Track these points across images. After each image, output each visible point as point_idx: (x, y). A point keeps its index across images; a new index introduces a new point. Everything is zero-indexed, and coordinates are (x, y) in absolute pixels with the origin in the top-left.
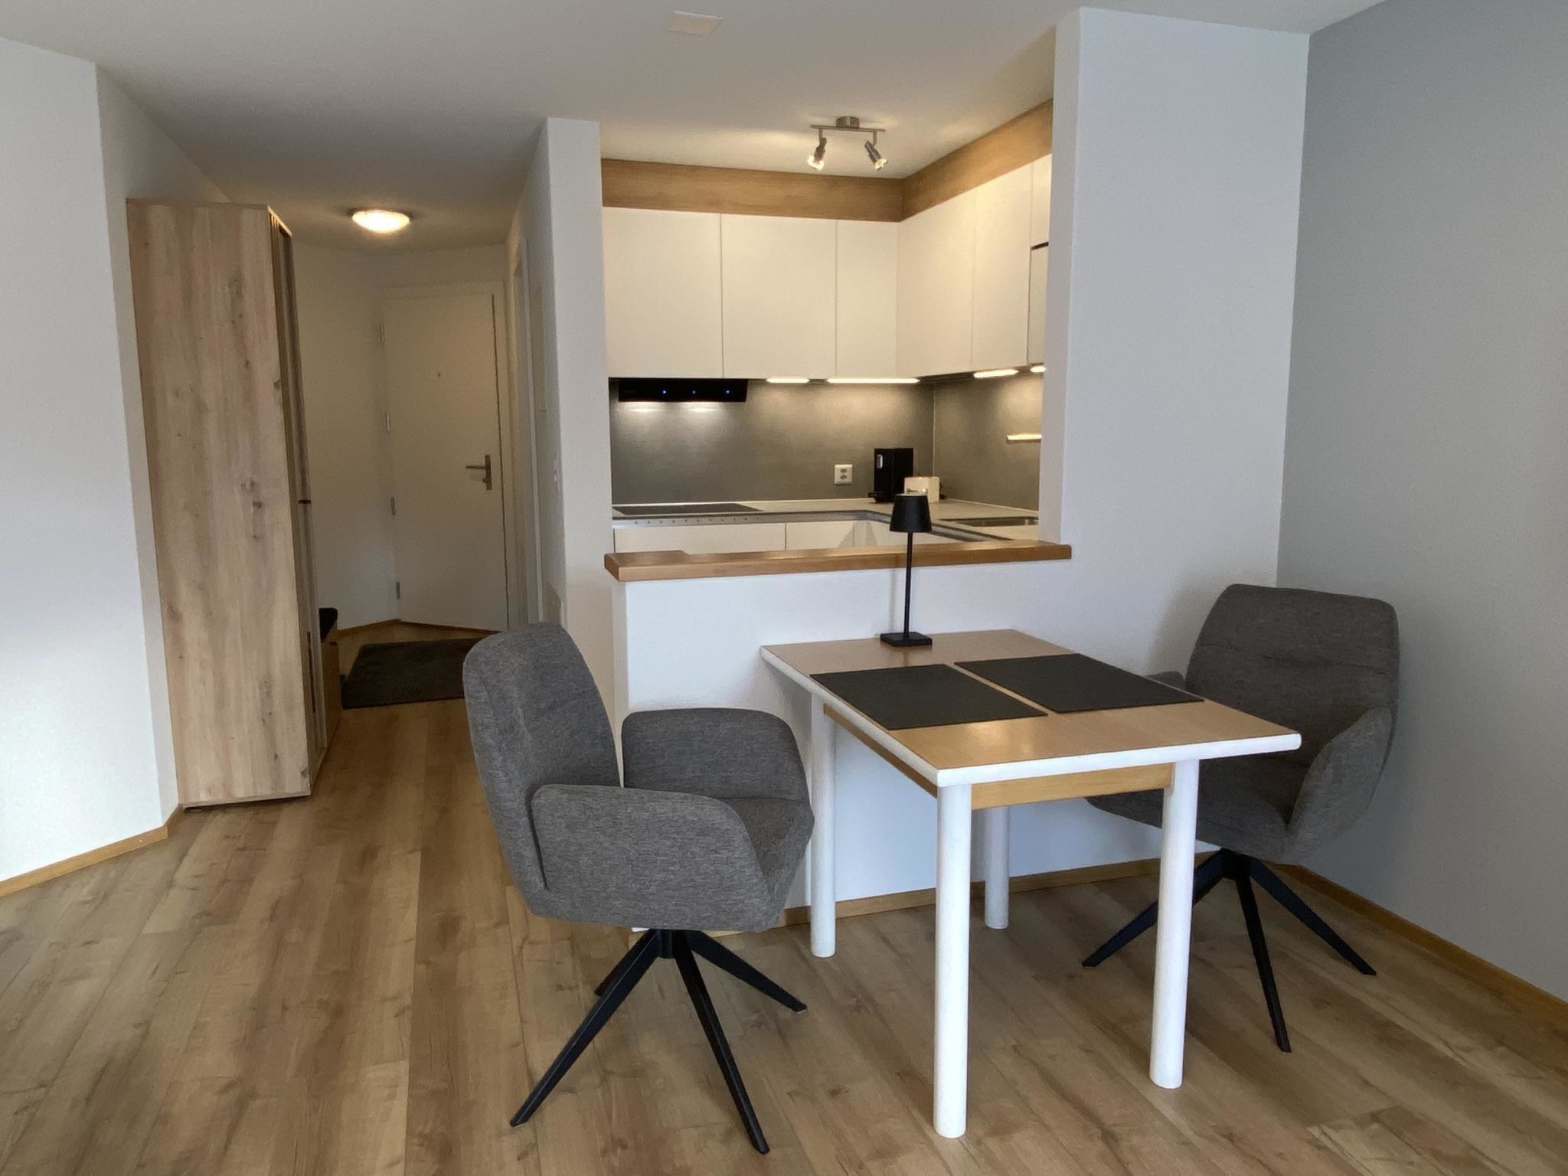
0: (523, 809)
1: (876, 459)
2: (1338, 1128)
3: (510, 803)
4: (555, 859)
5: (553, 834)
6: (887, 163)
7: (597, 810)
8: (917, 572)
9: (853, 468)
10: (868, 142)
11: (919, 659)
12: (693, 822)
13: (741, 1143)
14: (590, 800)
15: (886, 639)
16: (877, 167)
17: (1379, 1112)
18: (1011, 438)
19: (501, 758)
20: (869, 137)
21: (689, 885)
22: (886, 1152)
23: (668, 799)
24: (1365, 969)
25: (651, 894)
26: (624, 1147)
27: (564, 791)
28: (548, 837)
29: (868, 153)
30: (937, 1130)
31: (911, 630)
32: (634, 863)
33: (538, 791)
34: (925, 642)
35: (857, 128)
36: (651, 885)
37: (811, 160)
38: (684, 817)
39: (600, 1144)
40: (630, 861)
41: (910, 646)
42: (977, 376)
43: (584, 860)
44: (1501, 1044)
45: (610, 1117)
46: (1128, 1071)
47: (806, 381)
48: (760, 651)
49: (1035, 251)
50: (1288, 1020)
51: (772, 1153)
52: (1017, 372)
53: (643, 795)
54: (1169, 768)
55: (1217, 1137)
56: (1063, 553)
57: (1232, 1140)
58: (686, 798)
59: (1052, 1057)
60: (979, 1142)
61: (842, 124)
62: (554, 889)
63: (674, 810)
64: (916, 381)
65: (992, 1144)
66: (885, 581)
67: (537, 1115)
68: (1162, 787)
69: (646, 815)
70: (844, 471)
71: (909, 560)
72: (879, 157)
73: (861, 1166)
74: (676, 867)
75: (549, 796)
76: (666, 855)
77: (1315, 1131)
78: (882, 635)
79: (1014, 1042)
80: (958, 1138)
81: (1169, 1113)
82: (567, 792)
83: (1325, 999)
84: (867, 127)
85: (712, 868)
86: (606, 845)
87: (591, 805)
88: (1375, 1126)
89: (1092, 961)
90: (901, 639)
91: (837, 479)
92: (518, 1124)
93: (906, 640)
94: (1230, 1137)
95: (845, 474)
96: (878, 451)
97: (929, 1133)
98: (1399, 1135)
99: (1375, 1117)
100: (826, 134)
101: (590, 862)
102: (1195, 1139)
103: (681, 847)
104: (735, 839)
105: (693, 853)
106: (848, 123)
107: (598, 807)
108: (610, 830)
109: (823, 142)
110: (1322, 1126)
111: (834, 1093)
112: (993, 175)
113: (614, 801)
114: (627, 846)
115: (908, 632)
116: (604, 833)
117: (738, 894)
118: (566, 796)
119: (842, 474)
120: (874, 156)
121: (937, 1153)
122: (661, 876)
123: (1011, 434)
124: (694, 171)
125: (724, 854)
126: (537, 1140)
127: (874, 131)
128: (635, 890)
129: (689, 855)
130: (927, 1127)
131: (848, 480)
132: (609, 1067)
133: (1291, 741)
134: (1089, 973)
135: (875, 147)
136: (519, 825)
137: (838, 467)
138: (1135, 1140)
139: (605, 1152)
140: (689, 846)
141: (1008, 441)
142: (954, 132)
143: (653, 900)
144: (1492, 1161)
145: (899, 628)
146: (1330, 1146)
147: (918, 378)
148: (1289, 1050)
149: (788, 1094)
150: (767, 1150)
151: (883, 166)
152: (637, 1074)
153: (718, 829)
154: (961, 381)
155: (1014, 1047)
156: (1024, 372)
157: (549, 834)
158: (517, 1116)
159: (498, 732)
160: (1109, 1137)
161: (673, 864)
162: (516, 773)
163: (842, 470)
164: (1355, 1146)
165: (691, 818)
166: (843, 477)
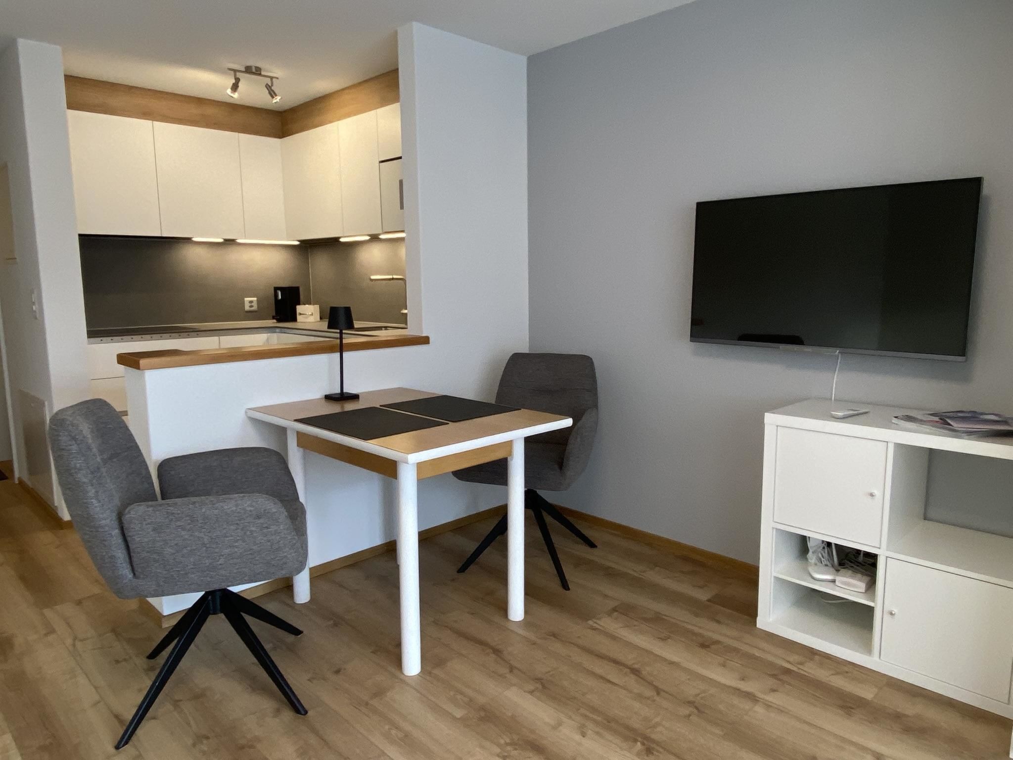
0: (115, 524)
1: (276, 295)
2: (599, 619)
3: (104, 521)
4: (144, 554)
5: (141, 536)
6: (281, 98)
7: (178, 514)
8: (346, 355)
9: (257, 300)
10: (267, 84)
11: (350, 406)
12: (251, 511)
13: (288, 715)
14: (172, 508)
15: (329, 398)
16: (274, 101)
17: (616, 607)
18: (373, 277)
19: (93, 491)
20: (268, 81)
21: (249, 553)
22: (379, 693)
23: (231, 499)
24: (592, 545)
25: (220, 564)
26: (207, 738)
27: (148, 506)
28: (138, 539)
29: (267, 91)
30: (404, 673)
31: (345, 391)
32: (208, 545)
33: (128, 509)
34: (355, 397)
35: (260, 74)
36: (220, 559)
37: (229, 91)
38: (244, 509)
39: (190, 742)
40: (204, 544)
41: (344, 400)
42: (342, 240)
43: (168, 550)
44: (657, 566)
45: (189, 724)
46: (497, 619)
47: (221, 240)
48: (246, 412)
49: (381, 164)
50: (567, 577)
51: (310, 713)
52: (370, 238)
53: (212, 499)
54: (509, 444)
55: (548, 637)
56: (425, 340)
57: (555, 637)
58: (244, 496)
59: (456, 621)
60: (430, 673)
61: (248, 70)
62: (142, 576)
63: (237, 505)
64: (297, 243)
65: (436, 671)
66: (326, 362)
67: (134, 738)
68: (506, 456)
69: (216, 512)
70: (251, 302)
71: (341, 349)
72: (276, 95)
73: (367, 704)
74: (240, 542)
75: (136, 512)
76: (232, 536)
77: (590, 622)
78: (325, 396)
79: (433, 620)
80: (418, 674)
81: (521, 632)
82: (152, 506)
83: (580, 563)
84: (269, 75)
85: (265, 539)
86: (186, 537)
87: (174, 511)
88: (616, 613)
89: (462, 570)
90: (339, 396)
91: (247, 308)
92: (120, 748)
93: (343, 397)
94: (554, 635)
95: (253, 304)
96: (276, 289)
97: (402, 677)
98: (626, 615)
99: (615, 610)
100: (239, 75)
101: (173, 551)
102: (539, 641)
103: (242, 529)
104: (280, 517)
105: (251, 532)
106: (254, 70)
107: (179, 512)
108: (188, 527)
109: (237, 80)
110: (593, 620)
111: (338, 672)
112: (349, 115)
113: (191, 506)
114: (202, 535)
115: (343, 393)
116: (184, 529)
117: (284, 552)
118: (150, 509)
119: (250, 305)
120: (272, 94)
121: (408, 685)
122: (227, 551)
123: (373, 275)
124: (131, 89)
125: (273, 528)
126: (140, 752)
127: (272, 78)
128: (208, 564)
129: (248, 533)
130: (397, 673)
131: (255, 308)
132: (176, 698)
133: (568, 422)
134: (462, 575)
135: (273, 88)
136: (112, 536)
137: (246, 299)
138: (510, 649)
139: (194, 745)
140: (248, 527)
141: (372, 280)
142: (322, 85)
143: (221, 569)
144: (665, 615)
145: (337, 390)
146: (599, 627)
147: (299, 241)
148: (568, 589)
149: (308, 680)
150: (306, 712)
151: (278, 101)
152: (199, 697)
153: (268, 513)
154: (331, 244)
155: (434, 622)
156: (375, 238)
157: (138, 537)
158: (120, 742)
159: (89, 472)
160: (497, 652)
161: (237, 541)
162: (106, 499)
163: (251, 303)
164: (609, 624)
165: (249, 509)
166: (251, 306)
